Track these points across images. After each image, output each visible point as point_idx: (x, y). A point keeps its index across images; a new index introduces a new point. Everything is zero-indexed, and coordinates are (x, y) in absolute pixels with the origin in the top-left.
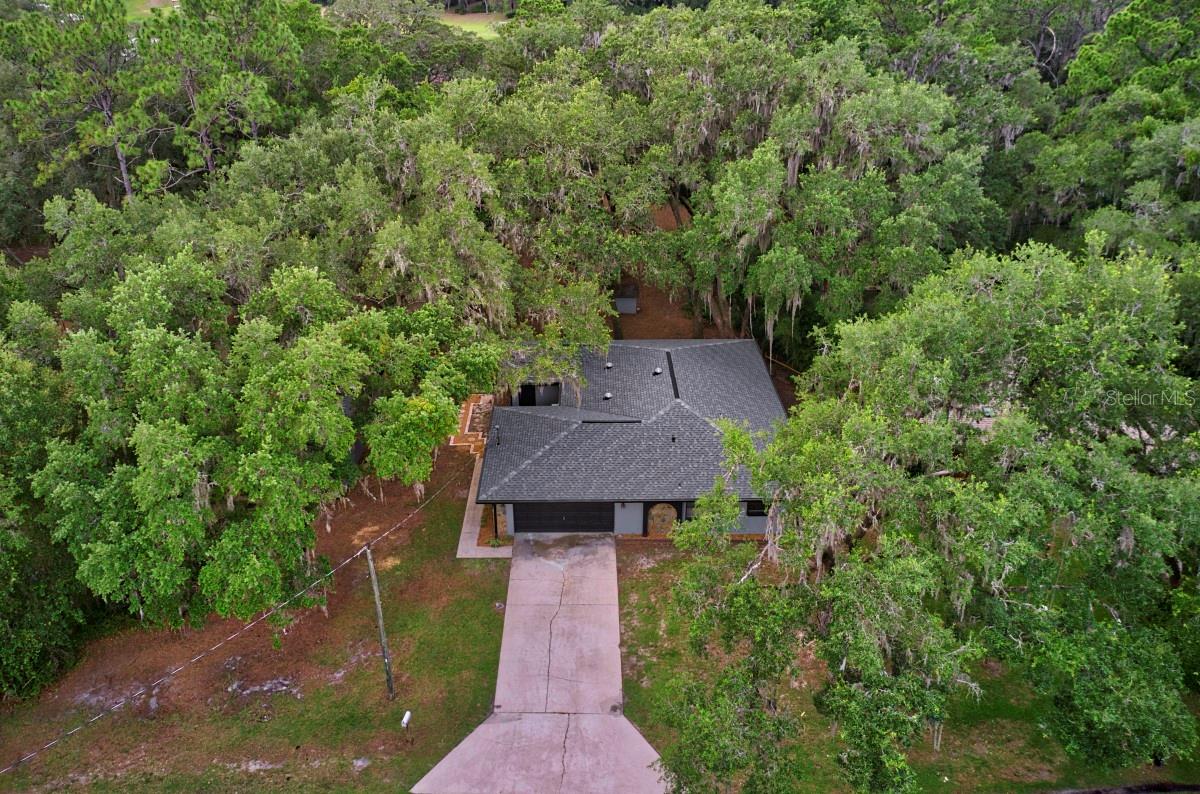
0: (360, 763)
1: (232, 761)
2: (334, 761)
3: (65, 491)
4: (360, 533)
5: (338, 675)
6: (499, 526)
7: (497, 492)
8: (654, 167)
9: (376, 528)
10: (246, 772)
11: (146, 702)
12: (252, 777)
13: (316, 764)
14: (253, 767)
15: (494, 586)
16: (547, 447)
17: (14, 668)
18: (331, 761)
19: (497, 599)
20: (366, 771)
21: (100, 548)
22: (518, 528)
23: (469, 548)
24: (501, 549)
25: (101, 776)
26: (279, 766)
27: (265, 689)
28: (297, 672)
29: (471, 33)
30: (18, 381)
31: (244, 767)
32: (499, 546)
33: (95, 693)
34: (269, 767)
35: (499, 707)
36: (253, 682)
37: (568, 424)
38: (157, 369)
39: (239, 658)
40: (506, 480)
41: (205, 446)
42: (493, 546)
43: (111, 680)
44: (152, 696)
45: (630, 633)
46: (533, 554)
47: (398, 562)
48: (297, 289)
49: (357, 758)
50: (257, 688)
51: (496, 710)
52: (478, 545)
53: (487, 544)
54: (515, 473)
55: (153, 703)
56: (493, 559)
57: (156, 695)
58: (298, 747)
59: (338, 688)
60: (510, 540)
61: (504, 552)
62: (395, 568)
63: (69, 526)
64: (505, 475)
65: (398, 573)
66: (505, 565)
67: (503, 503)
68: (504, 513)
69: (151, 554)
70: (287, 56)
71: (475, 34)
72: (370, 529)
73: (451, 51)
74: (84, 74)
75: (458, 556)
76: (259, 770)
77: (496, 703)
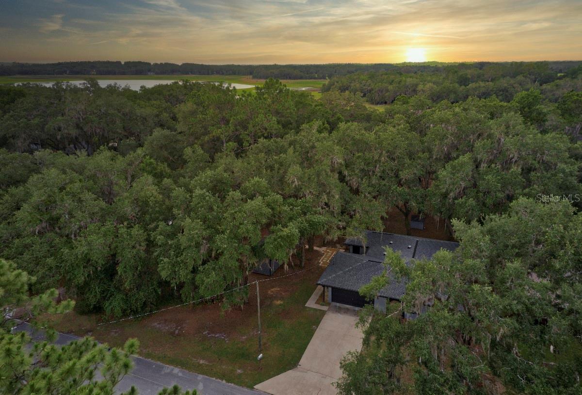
0: (239, 371)
1: (195, 358)
2: (231, 368)
3: (160, 239)
4: (273, 290)
5: (244, 338)
6: (325, 297)
7: (325, 282)
8: (419, 161)
9: (279, 289)
10: (198, 363)
11: (174, 331)
12: (200, 365)
13: (224, 367)
14: (201, 362)
15: (316, 319)
16: (351, 268)
17: (134, 305)
18: (229, 367)
19: (314, 325)
20: (240, 375)
21: (166, 260)
22: (333, 300)
23: (311, 304)
24: (324, 307)
25: (150, 352)
26: (211, 364)
27: (216, 336)
28: (230, 333)
29: (377, 110)
30: (156, 201)
31: (198, 361)
32: (323, 305)
33: (159, 324)
34: (207, 363)
35: (300, 365)
36: (213, 332)
37: (362, 260)
38: (199, 203)
39: (211, 323)
40: (330, 277)
41: (208, 231)
42: (321, 305)
43: (166, 320)
44: (177, 329)
45: (366, 352)
46: (336, 311)
47: (282, 303)
48: (254, 185)
49: (239, 369)
50: (213, 335)
51: (298, 366)
52: (316, 303)
53: (318, 304)
54: (334, 275)
55: (177, 332)
56: (319, 310)
57: (179, 329)
58: (220, 359)
59: (242, 342)
60: (329, 304)
61: (325, 308)
62: (280, 305)
63: (158, 252)
64: (331, 275)
65: (280, 307)
66: (323, 313)
67: (328, 287)
68: (328, 292)
69: (181, 265)
70: (289, 111)
71: (378, 110)
72: (276, 289)
73: (363, 116)
74: (216, 111)
75: (306, 306)
76: (203, 364)
77: (299, 364)
